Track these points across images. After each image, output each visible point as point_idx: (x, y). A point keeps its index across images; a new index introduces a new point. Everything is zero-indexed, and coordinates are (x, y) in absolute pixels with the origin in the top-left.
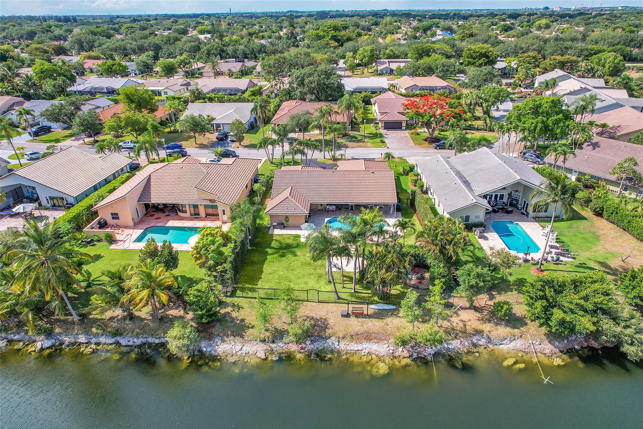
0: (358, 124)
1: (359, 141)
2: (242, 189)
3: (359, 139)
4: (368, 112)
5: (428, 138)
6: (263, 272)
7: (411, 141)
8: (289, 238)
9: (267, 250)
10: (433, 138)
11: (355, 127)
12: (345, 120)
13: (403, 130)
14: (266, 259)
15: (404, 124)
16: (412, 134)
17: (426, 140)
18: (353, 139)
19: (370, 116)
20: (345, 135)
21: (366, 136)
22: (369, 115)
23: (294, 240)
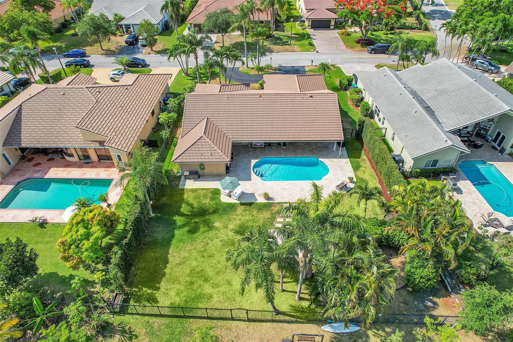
0: (282, 22)
1: (285, 43)
2: (147, 119)
3: (284, 40)
4: (291, 7)
5: (360, 40)
6: (168, 263)
7: (342, 43)
8: (205, 196)
9: (175, 218)
10: (366, 40)
11: (279, 26)
12: (269, 19)
13: (332, 29)
14: (173, 236)
15: (333, 23)
16: (343, 34)
17: (358, 42)
18: (278, 41)
19: (295, 13)
20: (269, 36)
21: (292, 37)
22: (293, 11)
23: (212, 199)
